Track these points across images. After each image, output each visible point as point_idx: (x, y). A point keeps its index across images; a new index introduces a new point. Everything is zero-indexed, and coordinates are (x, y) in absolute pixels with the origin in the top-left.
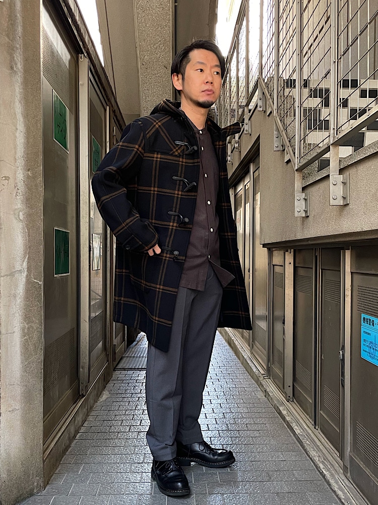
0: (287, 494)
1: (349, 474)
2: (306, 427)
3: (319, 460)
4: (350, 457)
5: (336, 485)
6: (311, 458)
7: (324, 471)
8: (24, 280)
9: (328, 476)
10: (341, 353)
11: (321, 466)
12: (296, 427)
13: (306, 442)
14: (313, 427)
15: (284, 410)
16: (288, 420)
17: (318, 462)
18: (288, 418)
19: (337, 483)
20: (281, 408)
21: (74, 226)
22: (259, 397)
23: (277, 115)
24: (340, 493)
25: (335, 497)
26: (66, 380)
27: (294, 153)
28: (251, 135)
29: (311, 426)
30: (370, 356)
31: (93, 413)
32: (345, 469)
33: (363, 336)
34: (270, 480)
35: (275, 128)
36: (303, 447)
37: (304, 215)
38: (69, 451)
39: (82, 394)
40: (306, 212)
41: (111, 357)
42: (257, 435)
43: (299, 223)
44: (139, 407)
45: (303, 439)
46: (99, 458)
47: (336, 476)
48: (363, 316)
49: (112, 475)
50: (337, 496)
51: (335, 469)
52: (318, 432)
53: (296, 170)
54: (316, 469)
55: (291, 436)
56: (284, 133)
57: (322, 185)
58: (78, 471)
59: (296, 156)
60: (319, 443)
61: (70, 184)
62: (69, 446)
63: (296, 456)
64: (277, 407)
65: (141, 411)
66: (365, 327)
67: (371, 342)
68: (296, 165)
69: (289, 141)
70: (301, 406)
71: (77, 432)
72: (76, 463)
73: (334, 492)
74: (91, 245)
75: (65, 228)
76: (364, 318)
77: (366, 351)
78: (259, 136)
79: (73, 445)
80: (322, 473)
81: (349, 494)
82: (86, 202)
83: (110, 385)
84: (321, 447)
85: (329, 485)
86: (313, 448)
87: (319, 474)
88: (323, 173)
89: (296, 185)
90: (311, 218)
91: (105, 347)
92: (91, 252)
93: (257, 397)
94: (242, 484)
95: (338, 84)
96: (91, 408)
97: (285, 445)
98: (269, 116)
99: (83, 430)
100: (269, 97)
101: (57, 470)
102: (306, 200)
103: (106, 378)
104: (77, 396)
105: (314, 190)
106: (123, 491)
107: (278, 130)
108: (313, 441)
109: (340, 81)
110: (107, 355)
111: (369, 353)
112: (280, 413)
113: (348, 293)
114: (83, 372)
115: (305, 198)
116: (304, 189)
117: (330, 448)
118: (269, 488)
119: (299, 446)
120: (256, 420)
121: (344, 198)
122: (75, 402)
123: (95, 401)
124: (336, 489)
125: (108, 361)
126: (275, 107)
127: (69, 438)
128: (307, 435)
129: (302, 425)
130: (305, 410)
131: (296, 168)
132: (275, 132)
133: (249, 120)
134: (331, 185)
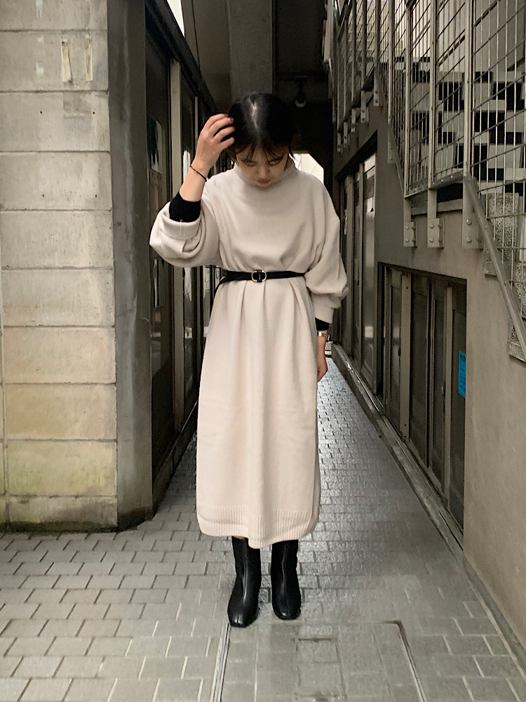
1: (449, 507)
6: (416, 494)
7: (427, 505)
8: (135, 318)
9: (430, 508)
10: (442, 388)
11: (425, 500)
12: (406, 466)
13: (414, 480)
17: (423, 498)
18: (400, 458)
20: (395, 449)
22: (373, 437)
37: (413, 245)
40: (414, 242)
45: (412, 477)
47: (437, 508)
48: (460, 353)
52: (429, 471)
53: (405, 199)
54: (420, 504)
55: (400, 474)
57: (423, 221)
63: (402, 492)
64: (391, 447)
66: (461, 364)
76: (461, 356)
77: (462, 387)
80: (424, 506)
81: (444, 522)
85: (430, 516)
87: (422, 508)
90: (418, 250)
112: (393, 453)
115: (414, 228)
116: (413, 217)
119: (407, 483)
121: (440, 242)
124: (434, 518)
131: (405, 196)
134: (429, 228)
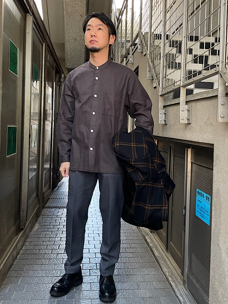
0: (149, 299)
1: (186, 285)
2: (161, 251)
3: (169, 275)
4: (187, 275)
5: (178, 292)
6: (164, 273)
7: (172, 283)
9: (174, 286)
10: (184, 211)
11: (170, 279)
12: (155, 251)
13: (161, 262)
14: (166, 251)
15: (148, 238)
16: (151, 246)
17: (168, 276)
18: (151, 245)
19: (179, 291)
20: (147, 238)
21: (20, 122)
22: (134, 229)
23: (149, 58)
24: (180, 298)
25: (178, 300)
26: (12, 220)
27: (159, 84)
28: (133, 64)
29: (164, 250)
30: (201, 216)
31: (29, 240)
32: (184, 281)
33: (197, 202)
34: (139, 288)
35: (148, 65)
36: (159, 265)
37: (164, 123)
38: (12, 268)
39: (22, 228)
40: (165, 121)
41: (41, 201)
42: (132, 256)
43: (161, 126)
44: (58, 235)
45: (160, 260)
46: (31, 273)
47: (179, 286)
48: (197, 190)
49: (39, 285)
50: (179, 300)
51: (178, 282)
52: (169, 255)
53: (160, 96)
54: (167, 281)
55: (152, 257)
56: (153, 70)
57: (175, 108)
58: (18, 283)
59: (160, 87)
60: (169, 263)
61: (18, 96)
62: (13, 264)
63: (155, 271)
64: (145, 236)
65: (59, 239)
66: (198, 197)
67: (202, 207)
68: (160, 92)
69: (156, 76)
70: (159, 236)
71: (18, 254)
72: (16, 277)
73: (177, 297)
74: (31, 134)
75: (14, 124)
76: (198, 192)
77: (199, 212)
78: (138, 66)
79: (15, 263)
80: (170, 284)
81: (186, 299)
82: (28, 107)
83: (40, 219)
84: (170, 265)
85: (175, 292)
86: (165, 266)
87: (168, 284)
88: (176, 101)
89: (159, 105)
90: (168, 125)
91: (37, 196)
92: (31, 138)
93: (132, 228)
94: (121, 291)
95: (186, 51)
96: (27, 236)
97: (149, 263)
98: (144, 55)
99: (22, 252)
100: (145, 45)
101: (5, 282)
102: (165, 114)
103: (38, 215)
104: (19, 229)
105: (170, 109)
106: (46, 297)
107: (149, 67)
108: (165, 261)
109: (188, 49)
110: (39, 200)
111: (201, 214)
112: (146, 240)
113: (189, 174)
114: (23, 214)
115: (165, 113)
116: (164, 107)
117: (175, 266)
118: (137, 294)
119: (157, 264)
120: (131, 245)
121: (188, 120)
122: (17, 234)
123: (30, 231)
124: (178, 295)
125: (39, 203)
126: (148, 52)
127: (13, 258)
128: (162, 257)
129: (159, 250)
130: (161, 239)
131: (160, 94)
132: (148, 68)
133: (132, 55)
134: (181, 111)
